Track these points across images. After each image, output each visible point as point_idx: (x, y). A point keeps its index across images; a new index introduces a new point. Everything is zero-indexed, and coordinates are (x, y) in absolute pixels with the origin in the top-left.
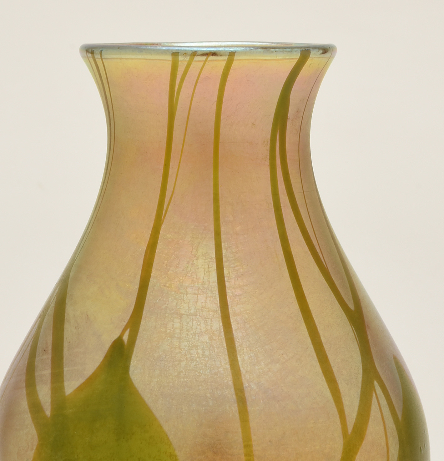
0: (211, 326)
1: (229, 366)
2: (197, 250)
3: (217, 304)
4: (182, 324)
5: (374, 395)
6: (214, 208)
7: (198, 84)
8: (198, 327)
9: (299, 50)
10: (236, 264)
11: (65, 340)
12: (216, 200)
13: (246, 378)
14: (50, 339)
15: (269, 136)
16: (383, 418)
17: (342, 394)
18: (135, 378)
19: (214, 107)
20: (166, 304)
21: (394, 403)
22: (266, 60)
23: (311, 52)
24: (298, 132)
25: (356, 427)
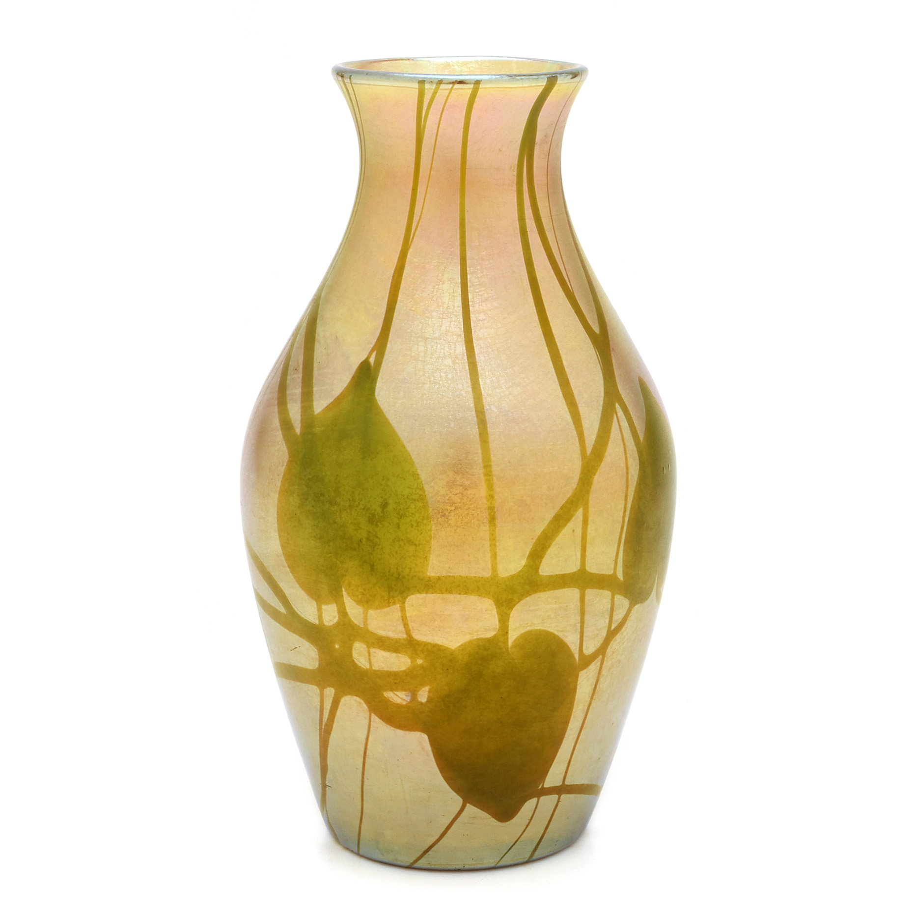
0: (455, 350)
1: (471, 389)
2: (443, 275)
3: (461, 328)
4: (427, 348)
5: (615, 418)
6: (460, 233)
7: (444, 111)
8: (442, 351)
9: (546, 77)
10: (480, 289)
11: (315, 360)
12: (462, 225)
13: (486, 401)
14: (301, 358)
15: (516, 162)
16: (623, 440)
17: (582, 417)
18: (381, 400)
19: (461, 134)
20: (411, 327)
21: (636, 425)
22: (511, 88)
23: (558, 78)
24: (546, 156)
25: (595, 448)
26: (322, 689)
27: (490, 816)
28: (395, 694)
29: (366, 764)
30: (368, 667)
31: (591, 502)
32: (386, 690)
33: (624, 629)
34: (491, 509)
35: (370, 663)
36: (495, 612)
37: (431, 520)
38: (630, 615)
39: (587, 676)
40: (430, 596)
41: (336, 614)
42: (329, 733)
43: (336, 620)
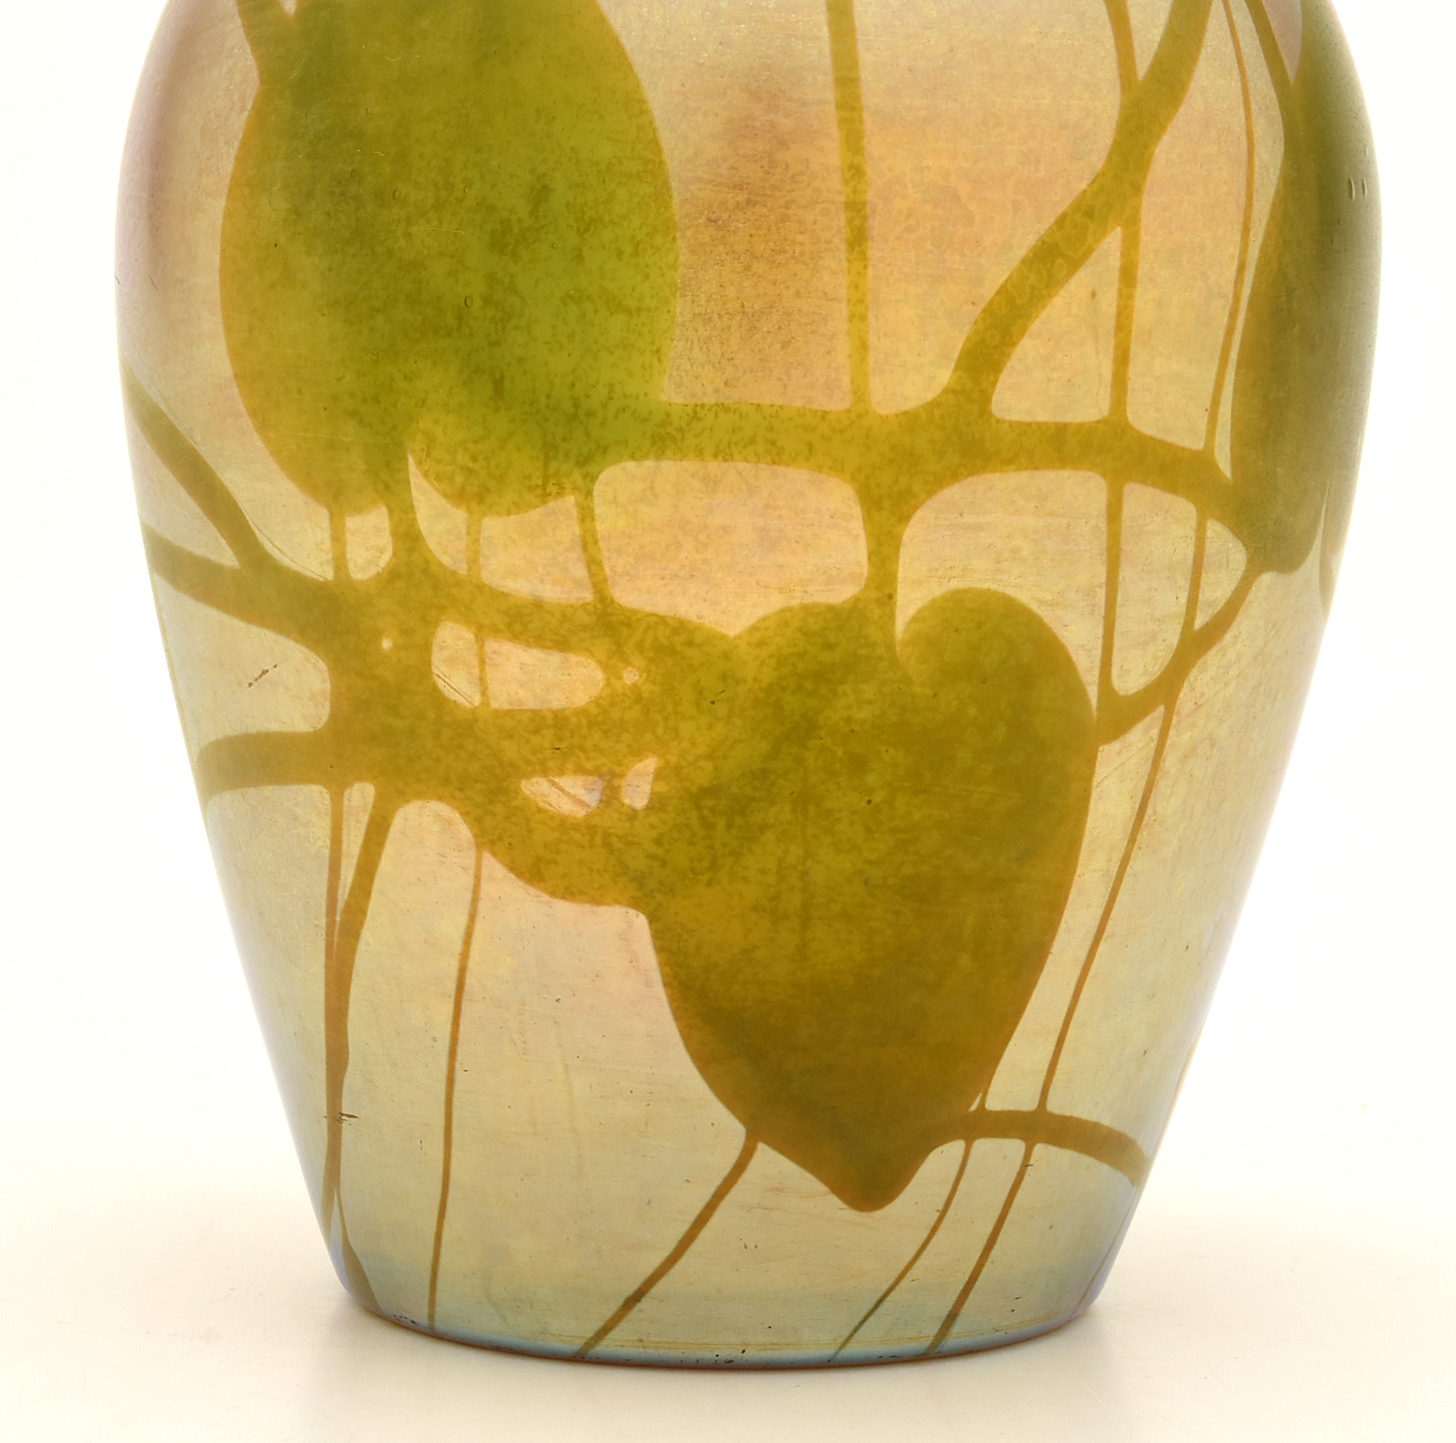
16: (1240, 61)
21: (1276, 31)
25: (1158, 62)
26: (338, 791)
27: (821, 1187)
28: (554, 784)
29: (463, 1022)
30: (477, 700)
31: (1147, 218)
32: (528, 775)
33: (1228, 637)
34: (856, 208)
35: (484, 693)
36: (857, 525)
37: (678, 235)
38: (1247, 600)
39: (1122, 764)
40: (669, 468)
41: (385, 540)
42: (356, 935)
43: (385, 559)
